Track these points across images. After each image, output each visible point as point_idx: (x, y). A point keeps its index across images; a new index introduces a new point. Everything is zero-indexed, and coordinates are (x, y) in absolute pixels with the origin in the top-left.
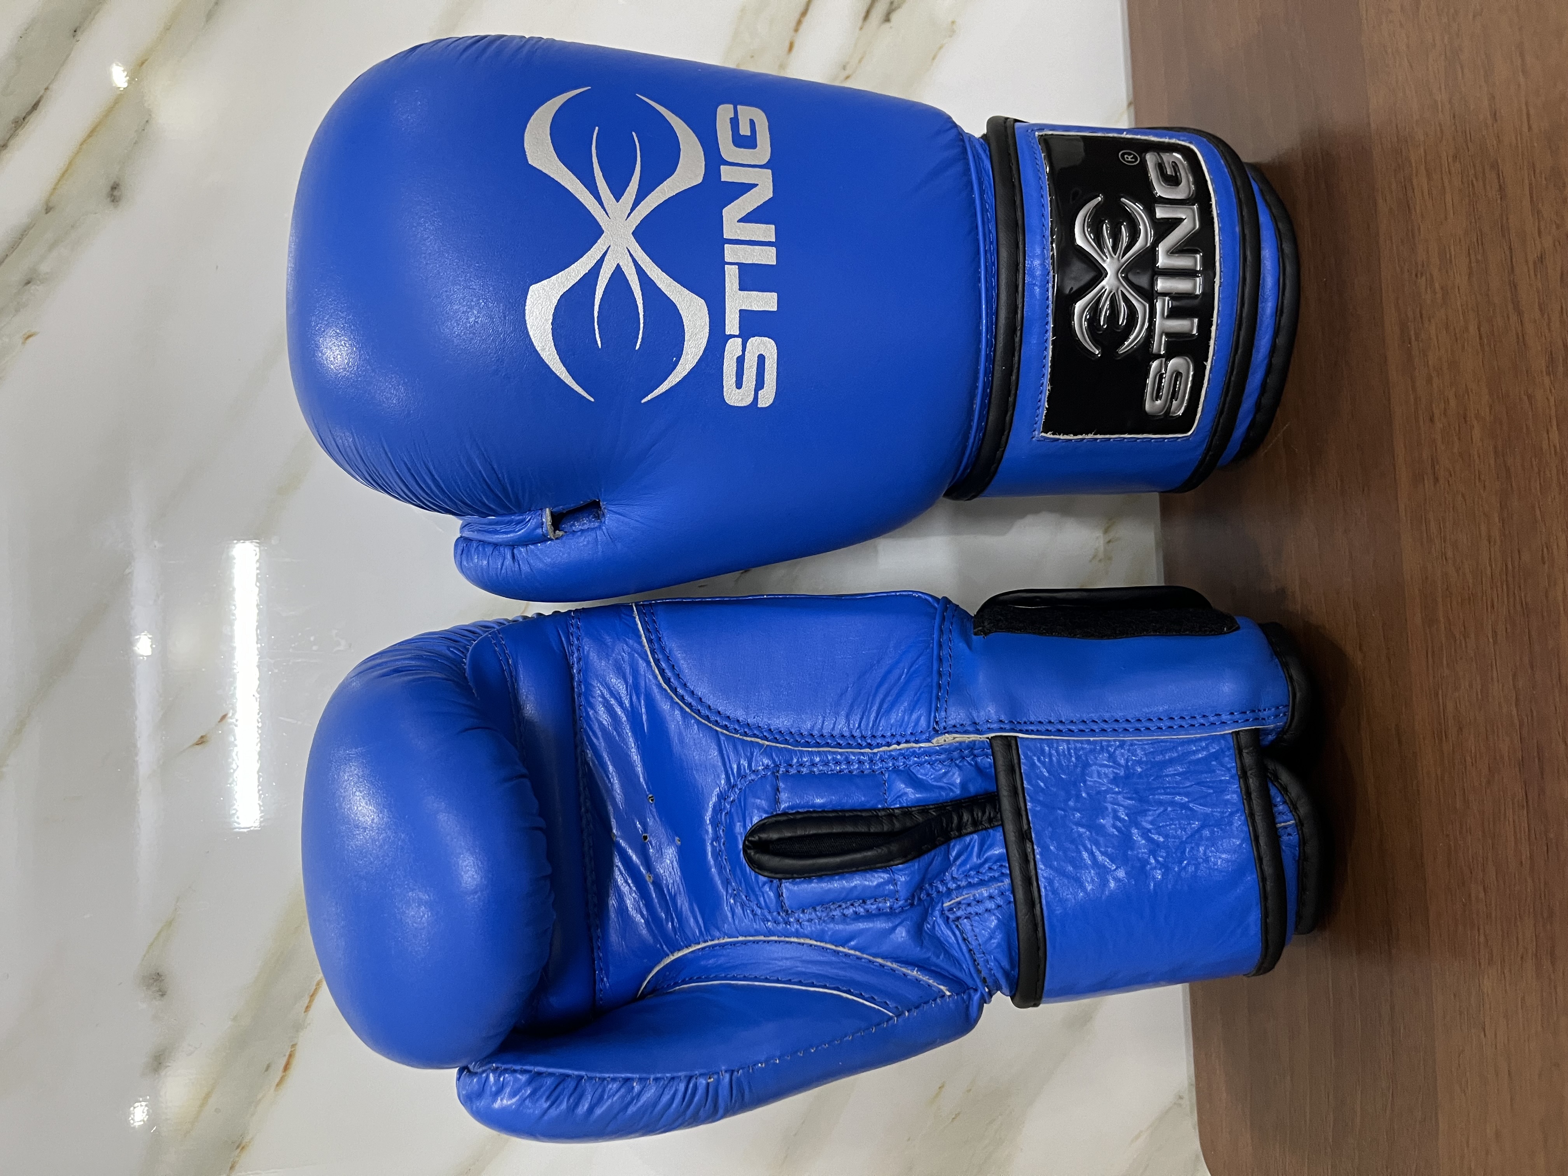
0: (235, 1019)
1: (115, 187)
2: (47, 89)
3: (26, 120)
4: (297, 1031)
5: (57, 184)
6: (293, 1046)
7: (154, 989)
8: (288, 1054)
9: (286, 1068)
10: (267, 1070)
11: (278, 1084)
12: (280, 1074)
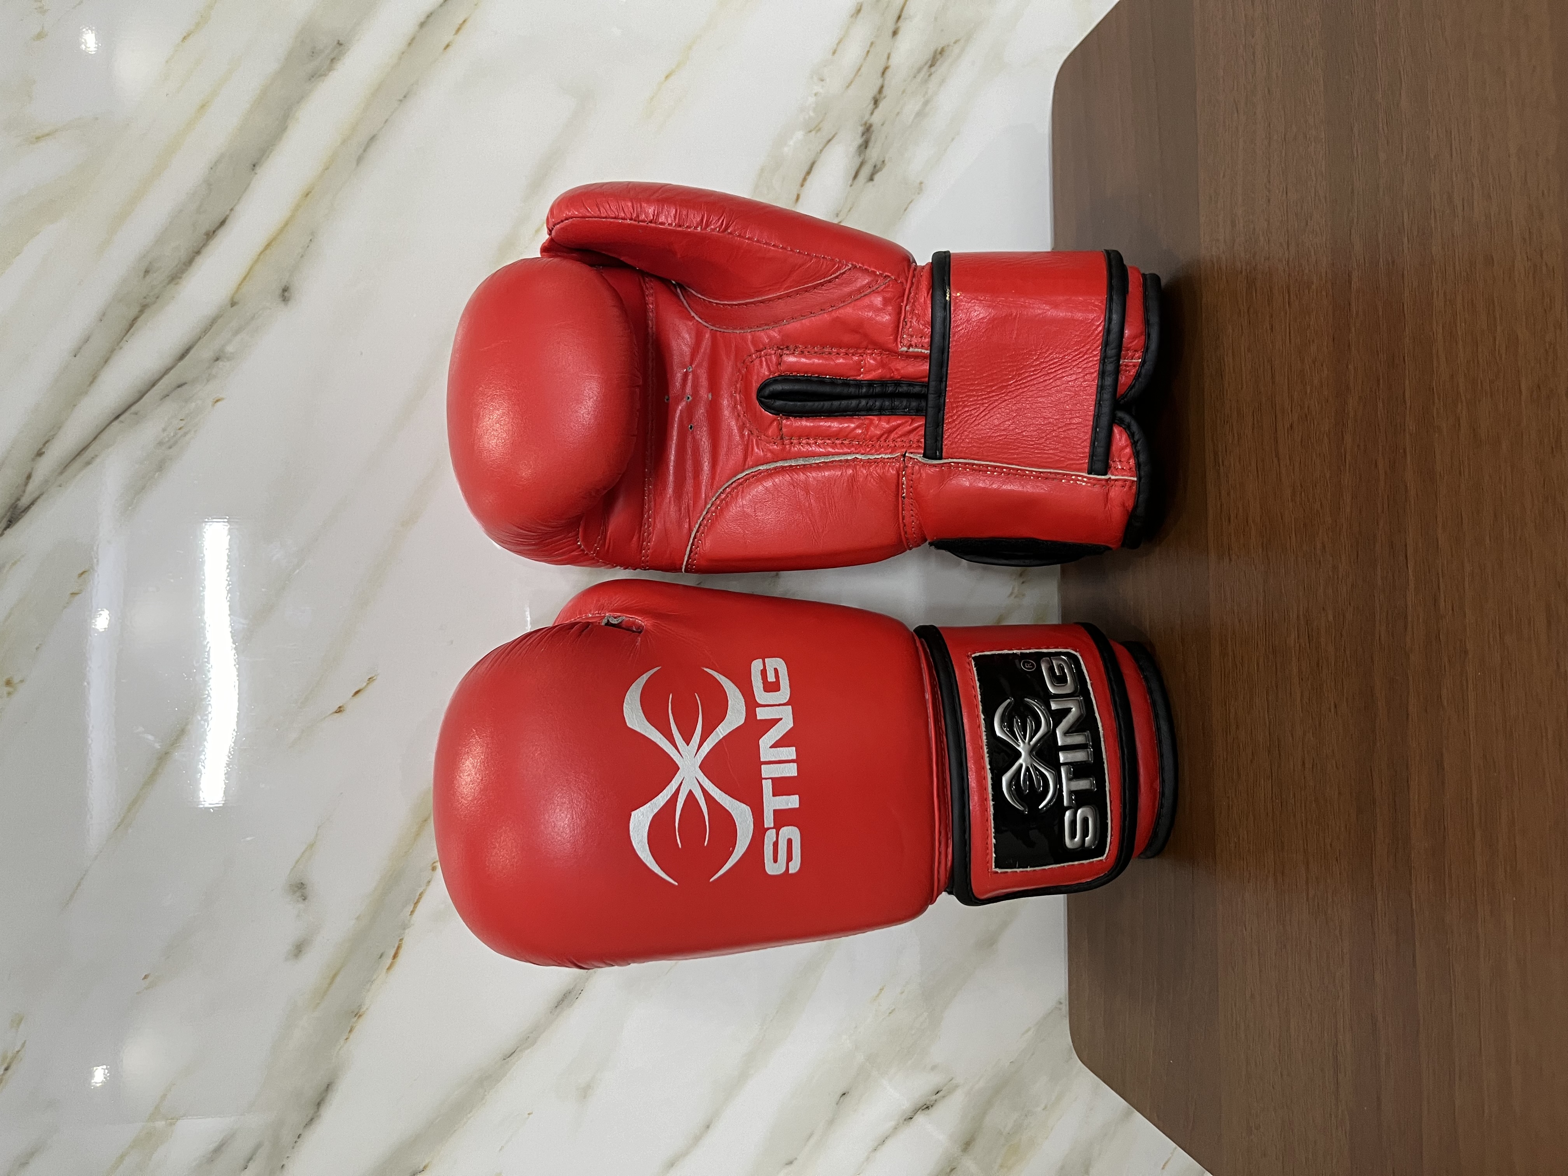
0: (357, 918)
1: (285, 290)
2: (232, 210)
3: (216, 233)
4: (404, 929)
5: (240, 285)
6: (401, 940)
7: (298, 894)
8: (396, 946)
9: (395, 956)
10: (381, 957)
11: (389, 969)
12: (390, 961)
